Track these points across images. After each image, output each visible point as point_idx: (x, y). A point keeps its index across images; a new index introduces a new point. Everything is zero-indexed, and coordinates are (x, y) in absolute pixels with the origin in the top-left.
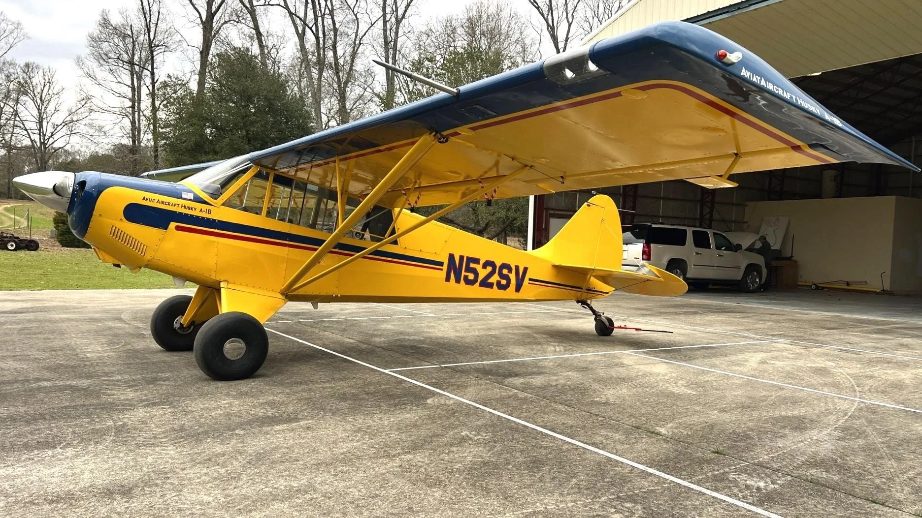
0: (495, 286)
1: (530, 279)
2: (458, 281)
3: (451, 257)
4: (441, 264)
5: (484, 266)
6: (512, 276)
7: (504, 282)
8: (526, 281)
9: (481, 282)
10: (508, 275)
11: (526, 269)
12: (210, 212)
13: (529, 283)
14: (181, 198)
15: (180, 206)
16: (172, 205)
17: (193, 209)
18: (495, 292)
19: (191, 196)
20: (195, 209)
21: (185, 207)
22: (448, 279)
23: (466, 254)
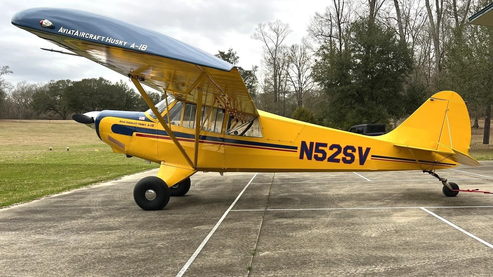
0: (341, 161)
1: (372, 156)
2: (309, 158)
3: (304, 143)
4: (296, 148)
5: (331, 148)
6: (356, 155)
7: (348, 158)
8: (369, 157)
9: (329, 159)
10: (352, 154)
11: (368, 150)
12: (153, 126)
13: (371, 159)
14: (139, 120)
15: (138, 124)
16: (134, 123)
17: (144, 125)
18: (341, 165)
19: (143, 118)
20: (145, 125)
21: (140, 124)
22: (301, 157)
23: (315, 141)
